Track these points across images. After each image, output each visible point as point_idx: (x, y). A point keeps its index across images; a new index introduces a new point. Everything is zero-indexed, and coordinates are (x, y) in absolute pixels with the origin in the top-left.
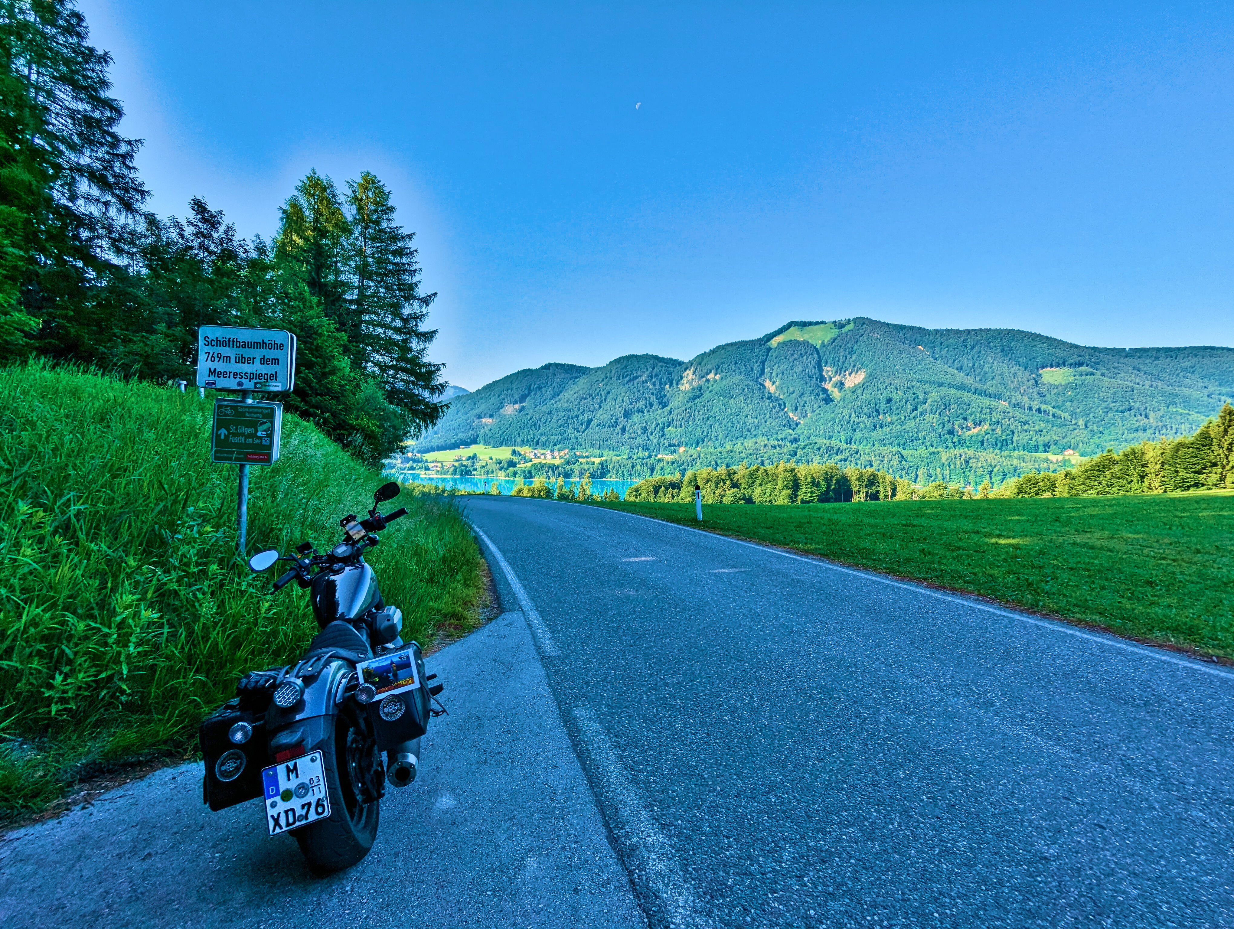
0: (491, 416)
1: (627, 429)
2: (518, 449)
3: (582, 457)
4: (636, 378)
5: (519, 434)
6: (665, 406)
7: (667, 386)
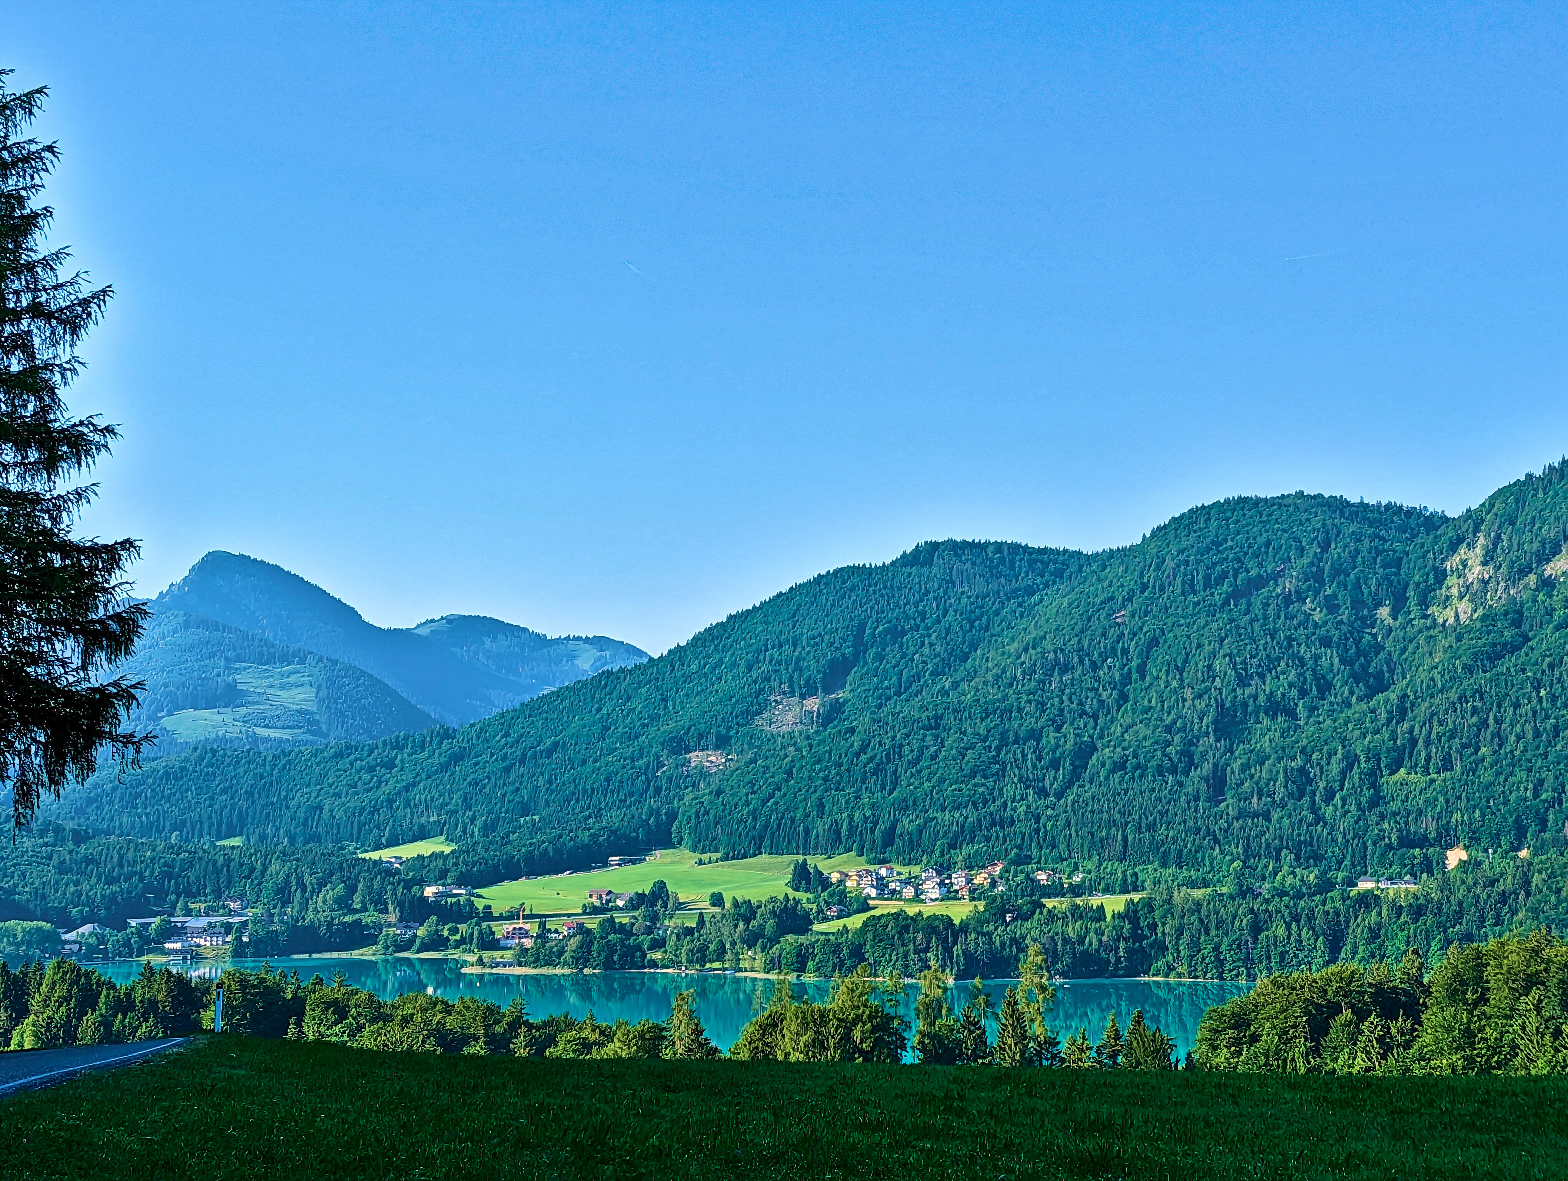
0: (722, 743)
1: (1232, 780)
2: (818, 862)
3: (1056, 891)
4: (1259, 583)
5: (821, 806)
6: (1381, 686)
7: (1384, 612)
